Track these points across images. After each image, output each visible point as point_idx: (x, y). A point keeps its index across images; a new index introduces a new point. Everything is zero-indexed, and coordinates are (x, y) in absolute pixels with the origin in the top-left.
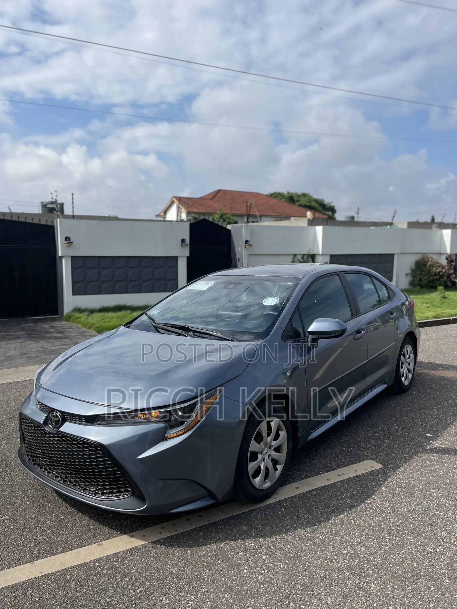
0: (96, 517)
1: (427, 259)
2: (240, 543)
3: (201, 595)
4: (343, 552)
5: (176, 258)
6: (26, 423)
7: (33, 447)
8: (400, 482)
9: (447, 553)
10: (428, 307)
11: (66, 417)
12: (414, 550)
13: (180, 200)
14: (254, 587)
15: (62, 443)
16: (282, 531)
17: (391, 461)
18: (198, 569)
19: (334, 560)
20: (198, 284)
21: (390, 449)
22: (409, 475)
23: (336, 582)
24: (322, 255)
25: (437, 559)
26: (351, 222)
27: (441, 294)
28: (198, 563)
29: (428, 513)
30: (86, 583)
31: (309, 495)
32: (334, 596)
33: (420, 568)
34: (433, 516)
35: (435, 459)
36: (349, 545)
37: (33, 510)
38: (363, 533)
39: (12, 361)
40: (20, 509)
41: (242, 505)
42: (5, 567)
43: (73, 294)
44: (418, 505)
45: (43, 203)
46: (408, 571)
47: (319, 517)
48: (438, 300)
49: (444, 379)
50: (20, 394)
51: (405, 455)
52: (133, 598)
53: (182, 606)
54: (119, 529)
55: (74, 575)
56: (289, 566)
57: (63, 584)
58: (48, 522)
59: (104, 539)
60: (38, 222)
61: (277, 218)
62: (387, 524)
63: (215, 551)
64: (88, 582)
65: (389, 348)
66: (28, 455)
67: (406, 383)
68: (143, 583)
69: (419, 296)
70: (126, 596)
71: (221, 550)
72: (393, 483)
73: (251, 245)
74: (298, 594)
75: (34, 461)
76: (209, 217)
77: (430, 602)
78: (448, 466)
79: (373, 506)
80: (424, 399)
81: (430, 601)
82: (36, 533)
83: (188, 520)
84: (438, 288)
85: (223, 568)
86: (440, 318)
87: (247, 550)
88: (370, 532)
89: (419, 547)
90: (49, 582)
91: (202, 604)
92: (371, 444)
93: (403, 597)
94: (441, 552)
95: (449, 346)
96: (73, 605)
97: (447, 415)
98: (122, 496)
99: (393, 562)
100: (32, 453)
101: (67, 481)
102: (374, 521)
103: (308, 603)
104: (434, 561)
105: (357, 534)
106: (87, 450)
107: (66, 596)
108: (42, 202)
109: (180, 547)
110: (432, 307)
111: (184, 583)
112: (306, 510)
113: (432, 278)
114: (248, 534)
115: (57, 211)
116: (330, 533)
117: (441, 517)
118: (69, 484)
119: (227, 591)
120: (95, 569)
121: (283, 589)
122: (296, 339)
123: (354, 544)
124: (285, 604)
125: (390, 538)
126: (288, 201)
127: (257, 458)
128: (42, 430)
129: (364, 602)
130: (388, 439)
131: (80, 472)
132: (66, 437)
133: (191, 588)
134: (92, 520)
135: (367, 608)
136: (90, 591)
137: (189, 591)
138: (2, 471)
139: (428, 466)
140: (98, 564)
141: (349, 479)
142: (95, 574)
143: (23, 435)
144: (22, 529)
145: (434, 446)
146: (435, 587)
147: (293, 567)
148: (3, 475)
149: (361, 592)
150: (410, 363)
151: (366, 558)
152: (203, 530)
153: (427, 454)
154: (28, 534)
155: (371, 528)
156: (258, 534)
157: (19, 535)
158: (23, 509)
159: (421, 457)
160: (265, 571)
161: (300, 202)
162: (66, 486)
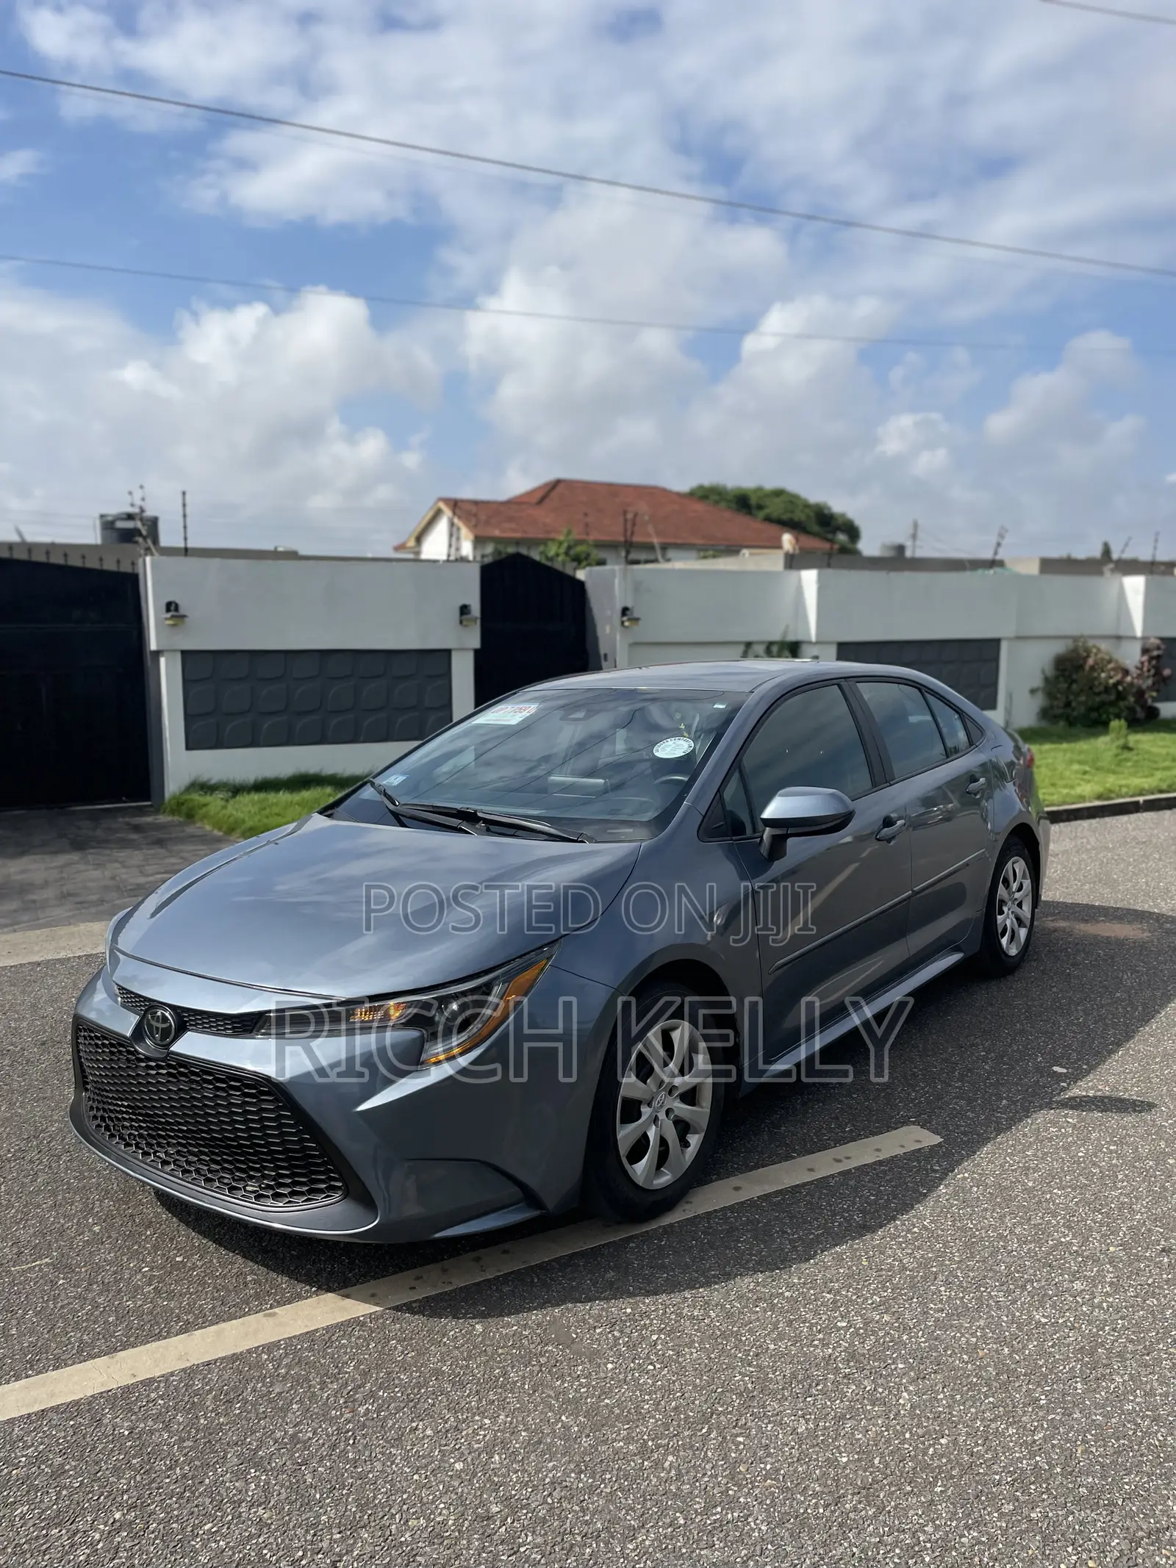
1: (1085, 651)
2: (597, 1306)
3: (507, 1416)
4: (838, 1324)
5: (447, 653)
6: (91, 1038)
7: (107, 1097)
8: (980, 1174)
9: (1083, 1326)
10: (1085, 773)
11: (187, 1019)
12: (1005, 1319)
13: (455, 505)
14: (628, 1399)
15: (179, 1081)
16: (696, 1280)
17: (962, 1128)
18: (500, 1362)
19: (816, 1342)
20: (498, 711)
21: (963, 1102)
22: (1005, 1159)
23: (819, 1387)
24: (817, 643)
25: (1058, 1339)
26: (897, 560)
27: (1118, 739)
28: (500, 1351)
29: (1043, 1241)
30: (239, 1395)
31: (764, 1204)
32: (813, 1417)
33: (1017, 1358)
34: (1054, 1248)
35: (1068, 1122)
36: (853, 1310)
37: (110, 1243)
38: (888, 1284)
39: (40, 911)
40: (79, 1242)
41: (607, 1226)
42: (49, 1367)
43: (188, 748)
44: (1022, 1224)
45: (104, 519)
46: (988, 1365)
47: (787, 1250)
48: (1112, 753)
49: (1109, 943)
50: (65, 987)
51: (999, 1115)
52: (350, 1426)
53: (463, 1440)
54: (315, 1282)
55: (210, 1379)
56: (713, 1356)
57: (186, 1399)
58: (147, 1269)
59: (279, 1304)
60: (96, 566)
61: (705, 550)
62: (946, 1265)
63: (539, 1325)
64: (245, 1394)
65: (967, 864)
66: (95, 1117)
67: (1013, 951)
68: (372, 1395)
69: (1065, 746)
70: (332, 1421)
71: (554, 1321)
72: (966, 1175)
73: (638, 619)
74: (730, 1413)
75: (110, 1130)
76: (530, 549)
77: (1035, 1430)
78: (1098, 1139)
79: (914, 1225)
80: (1055, 990)
81: (1036, 1428)
82: (120, 1291)
83: (478, 1259)
84: (1111, 723)
85: (557, 1362)
86: (1112, 799)
87: (615, 1324)
88: (905, 1283)
89: (1017, 1314)
90: (153, 1395)
91: (508, 1435)
92: (918, 1091)
93: (973, 1420)
94: (1069, 1324)
95: (1129, 864)
96: (210, 1442)
97: (1106, 1025)
98: (321, 1200)
99: (955, 1345)
100: (104, 1110)
101: (189, 1172)
102: (915, 1257)
103: (754, 1432)
104: (1050, 1344)
105: (873, 1286)
106: (239, 1093)
107: (193, 1423)
108: (102, 516)
109: (459, 1318)
110: (1093, 771)
111: (468, 1392)
112: (754, 1237)
113: (1098, 699)
114: (618, 1288)
115: (144, 538)
116: (809, 1285)
117: (1074, 1248)
118: (195, 1179)
119: (567, 1408)
120: (259, 1367)
121: (697, 1402)
122: (734, 838)
123: (864, 1309)
124: (699, 1434)
125: (951, 1294)
126: (737, 507)
127: (639, 1116)
128: (129, 1052)
129: (883, 1429)
130: (961, 1079)
131: (222, 1147)
132: (186, 1065)
133: (484, 1403)
134: (251, 1264)
135: (888, 1441)
136: (248, 1413)
137: (478, 1408)
138: (31, 1161)
139: (1051, 1138)
140: (266, 1357)
141: (862, 1169)
142: (259, 1377)
143: (83, 1071)
144: (85, 1284)
145: (1069, 1094)
146: (1049, 1397)
147: (720, 1356)
148: (32, 1169)
149: (876, 1409)
150: (1021, 902)
151: (892, 1336)
152: (513, 1282)
153: (1052, 1111)
154: (100, 1294)
155: (908, 1273)
156: (641, 1289)
157: (79, 1297)
158: (84, 1242)
159: (1036, 1119)
160: (655, 1367)
161: (766, 511)
162: (188, 1182)
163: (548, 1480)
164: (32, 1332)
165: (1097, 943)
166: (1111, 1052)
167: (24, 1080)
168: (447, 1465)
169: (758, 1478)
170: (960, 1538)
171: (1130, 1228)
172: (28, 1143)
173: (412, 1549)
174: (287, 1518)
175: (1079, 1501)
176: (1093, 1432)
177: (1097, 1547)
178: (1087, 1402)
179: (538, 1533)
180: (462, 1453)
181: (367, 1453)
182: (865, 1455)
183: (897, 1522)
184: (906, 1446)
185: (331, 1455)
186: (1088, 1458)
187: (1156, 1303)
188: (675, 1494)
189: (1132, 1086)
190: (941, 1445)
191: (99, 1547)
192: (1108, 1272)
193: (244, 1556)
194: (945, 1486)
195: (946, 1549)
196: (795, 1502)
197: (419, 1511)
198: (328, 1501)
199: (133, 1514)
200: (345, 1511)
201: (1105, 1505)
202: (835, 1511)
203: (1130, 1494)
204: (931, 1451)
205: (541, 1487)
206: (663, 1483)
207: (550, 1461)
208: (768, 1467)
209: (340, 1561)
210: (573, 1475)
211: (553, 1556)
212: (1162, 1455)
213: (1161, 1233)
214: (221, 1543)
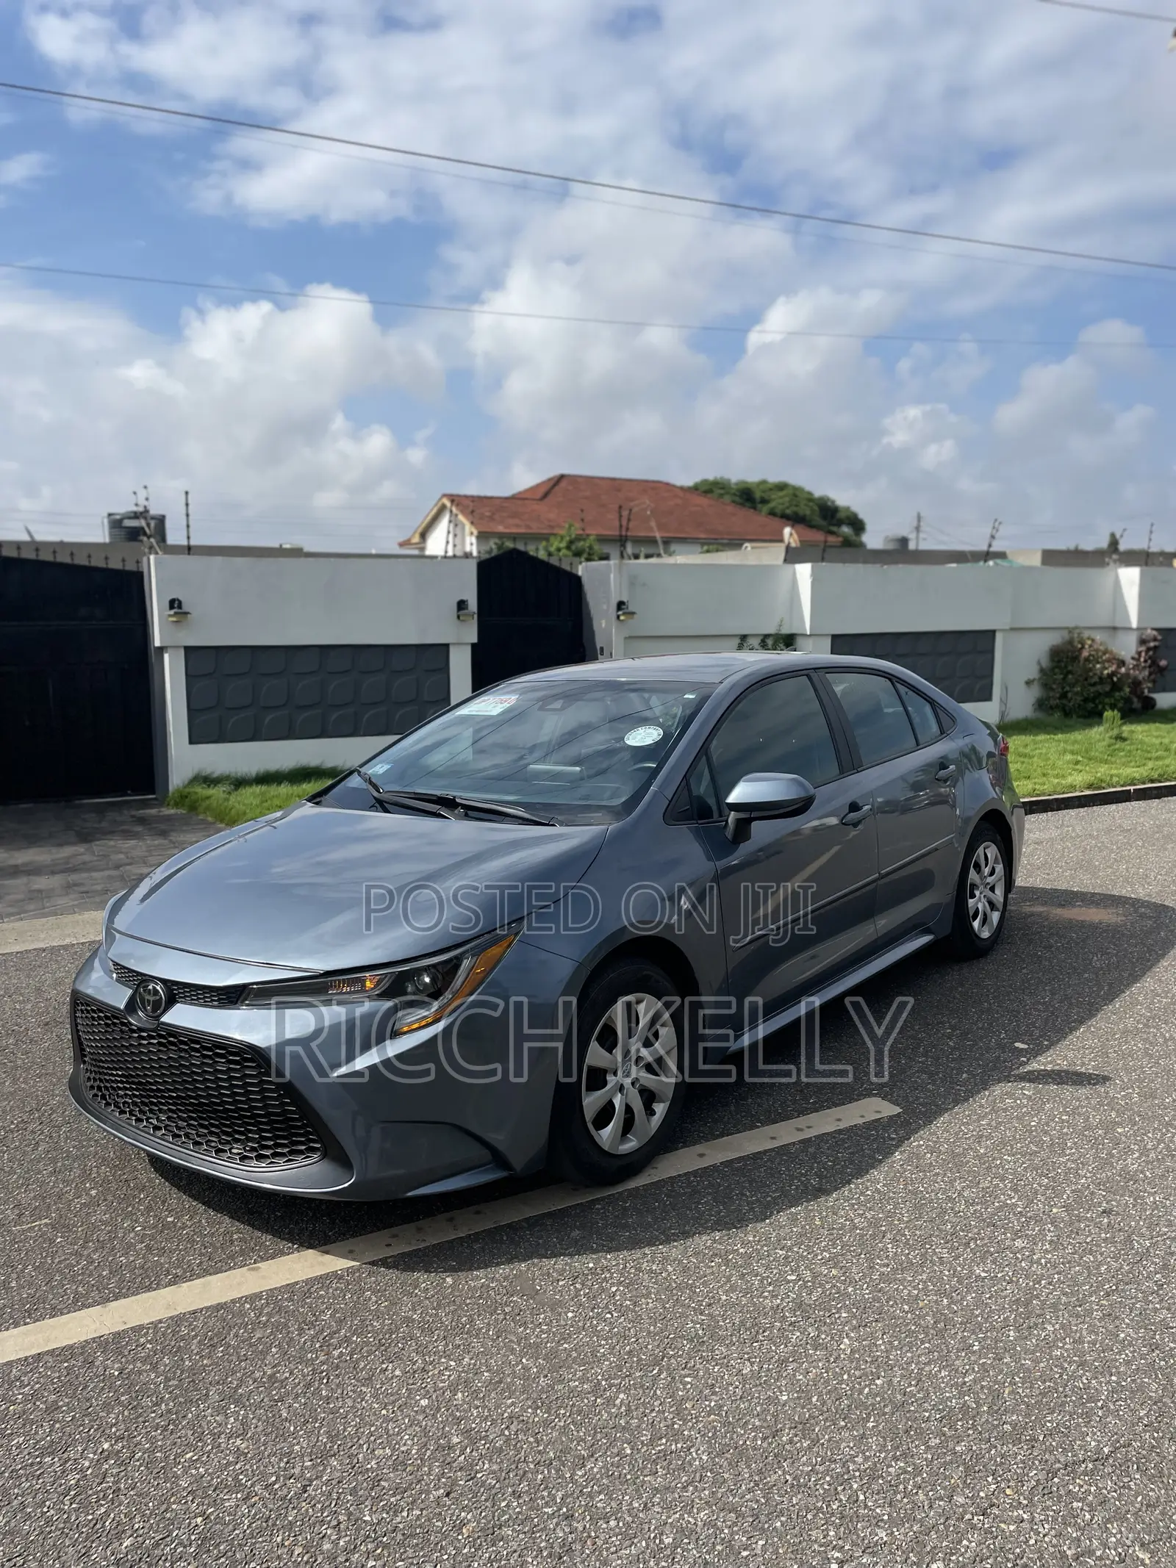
0: (246, 1218)
1: (1080, 642)
2: (561, 1262)
3: (471, 1359)
4: (788, 1277)
5: (446, 647)
6: (88, 1012)
7: (103, 1067)
8: (935, 1142)
9: (1021, 1280)
10: (1077, 763)
11: (177, 992)
12: (947, 1273)
13: (461, 502)
14: (586, 1344)
15: (169, 1049)
16: (656, 1238)
17: (922, 1100)
18: (467, 1311)
19: (766, 1294)
20: (480, 703)
21: (924, 1076)
22: (960, 1127)
23: (765, 1334)
24: (810, 635)
25: (995, 1291)
26: (901, 552)
27: (1113, 729)
28: (468, 1301)
29: (990, 1203)
30: (223, 1340)
31: (726, 1169)
32: (758, 1360)
33: (955, 1308)
34: (1000, 1209)
35: (1025, 1094)
36: (803, 1265)
37: (106, 1205)
38: (838, 1242)
39: (45, 900)
40: (77, 1204)
41: (575, 1190)
42: (46, 1315)
43: (191, 742)
44: (971, 1187)
45: (112, 517)
46: (927, 1314)
47: (745, 1211)
48: (1105, 743)
49: (1083, 927)
51: (958, 1087)
52: (325, 1367)
53: (429, 1380)
54: (297, 1240)
55: (196, 1326)
56: (667, 1306)
57: (173, 1343)
58: (139, 1228)
59: (263, 1259)
60: (102, 564)
61: (708, 544)
62: (895, 1225)
63: (506, 1278)
64: (227, 1340)
65: (936, 849)
66: (92, 1087)
67: (985, 934)
68: (347, 1340)
70: (309, 1362)
71: (520, 1275)
72: (921, 1143)
73: (633, 613)
74: (680, 1356)
75: (106, 1100)
76: (526, 544)
77: (966, 1372)
78: (1052, 1109)
79: (867, 1189)
80: (1024, 971)
82: (114, 1248)
83: (451, 1220)
84: (1106, 714)
85: (521, 1311)
86: (1104, 788)
87: (577, 1277)
88: (854, 1240)
89: (959, 1269)
90: (142, 1340)
91: (471, 1375)
93: (908, 1364)
94: (1007, 1278)
95: (1112, 851)
96: (194, 1381)
97: (1071, 1004)
98: (300, 1161)
99: (897, 1297)
100: (101, 1080)
101: (180, 1136)
102: (865, 1218)
103: (701, 1373)
104: (987, 1296)
105: (824, 1244)
106: (224, 1060)
107: (178, 1365)
108: (110, 515)
109: (431, 1272)
110: (1085, 761)
111: (436, 1337)
112: (715, 1199)
113: (1092, 689)
114: (582, 1246)
115: (149, 537)
116: (764, 1242)
117: (1019, 1209)
118: (184, 1142)
119: (528, 1352)
120: (242, 1315)
121: (650, 1347)
122: (700, 822)
123: (814, 1263)
124: (650, 1374)
125: (897, 1251)
126: (740, 501)
127: (605, 1084)
128: (123, 1024)
129: (823, 1371)
130: (925, 1055)
131: (209, 1112)
132: (175, 1036)
133: (451, 1347)
134: (237, 1224)
135: (827, 1382)
136: (230, 1355)
137: (445, 1352)
138: (33, 1132)
139: (1006, 1109)
140: (248, 1306)
141: (821, 1138)
142: (241, 1324)
143: (81, 1044)
144: (81, 1242)
145: (1028, 1068)
146: (982, 1344)
147: (674, 1306)
148: (34, 1139)
149: (818, 1353)
150: (994, 886)
151: (839, 1288)
152: (483, 1239)
153: (1010, 1084)
154: (96, 1250)
155: (858, 1231)
156: (604, 1246)
157: (76, 1253)
158: (82, 1204)
159: (994, 1091)
160: (612, 1315)
161: (772, 505)
162: (179, 1146)
163: (506, 1415)
164: (30, 1285)
165: (1071, 927)
166: (1072, 1030)
167: (27, 1058)
168: (413, 1402)
169: (703, 1414)
170: (887, 1468)
171: (1073, 1191)
172: (31, 1115)
173: (377, 1475)
174: (263, 1448)
175: (1002, 1437)
176: (1021, 1375)
177: (1015, 1477)
178: (1018, 1348)
179: (494, 1461)
180: (428, 1391)
181: (339, 1391)
182: (804, 1395)
183: (829, 1453)
184: (844, 1386)
185: (306, 1393)
186: (1014, 1398)
187: (1092, 1259)
188: (624, 1428)
189: (1090, 1060)
190: (876, 1385)
191: (88, 1473)
192: (1049, 1231)
193: (222, 1481)
194: (877, 1421)
195: (873, 1478)
196: (735, 1436)
197: (386, 1441)
198: (301, 1433)
199: (120, 1444)
200: (317, 1441)
201: (1027, 1440)
202: (772, 1443)
203: (1051, 1430)
204: (867, 1390)
205: (499, 1421)
206: (613, 1419)
207: (510, 1398)
208: (713, 1404)
209: (310, 1485)
210: (530, 1410)
211: (507, 1481)
212: (1085, 1396)
213: (1104, 1196)
214: (201, 1470)
